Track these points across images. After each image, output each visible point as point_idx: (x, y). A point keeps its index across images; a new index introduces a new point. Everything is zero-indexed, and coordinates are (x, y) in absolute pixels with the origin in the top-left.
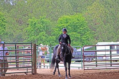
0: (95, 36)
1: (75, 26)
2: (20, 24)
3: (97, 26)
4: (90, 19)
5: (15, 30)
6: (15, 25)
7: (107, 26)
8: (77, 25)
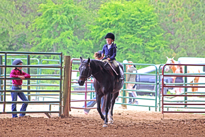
0: (173, 44)
1: (134, 22)
2: (23, 14)
3: (177, 24)
4: (164, 11)
5: (12, 26)
6: (14, 15)
7: (198, 25)
8: (137, 20)
